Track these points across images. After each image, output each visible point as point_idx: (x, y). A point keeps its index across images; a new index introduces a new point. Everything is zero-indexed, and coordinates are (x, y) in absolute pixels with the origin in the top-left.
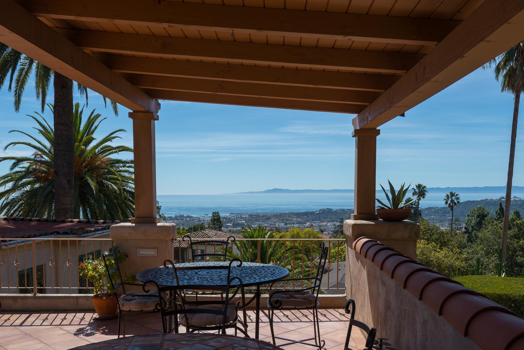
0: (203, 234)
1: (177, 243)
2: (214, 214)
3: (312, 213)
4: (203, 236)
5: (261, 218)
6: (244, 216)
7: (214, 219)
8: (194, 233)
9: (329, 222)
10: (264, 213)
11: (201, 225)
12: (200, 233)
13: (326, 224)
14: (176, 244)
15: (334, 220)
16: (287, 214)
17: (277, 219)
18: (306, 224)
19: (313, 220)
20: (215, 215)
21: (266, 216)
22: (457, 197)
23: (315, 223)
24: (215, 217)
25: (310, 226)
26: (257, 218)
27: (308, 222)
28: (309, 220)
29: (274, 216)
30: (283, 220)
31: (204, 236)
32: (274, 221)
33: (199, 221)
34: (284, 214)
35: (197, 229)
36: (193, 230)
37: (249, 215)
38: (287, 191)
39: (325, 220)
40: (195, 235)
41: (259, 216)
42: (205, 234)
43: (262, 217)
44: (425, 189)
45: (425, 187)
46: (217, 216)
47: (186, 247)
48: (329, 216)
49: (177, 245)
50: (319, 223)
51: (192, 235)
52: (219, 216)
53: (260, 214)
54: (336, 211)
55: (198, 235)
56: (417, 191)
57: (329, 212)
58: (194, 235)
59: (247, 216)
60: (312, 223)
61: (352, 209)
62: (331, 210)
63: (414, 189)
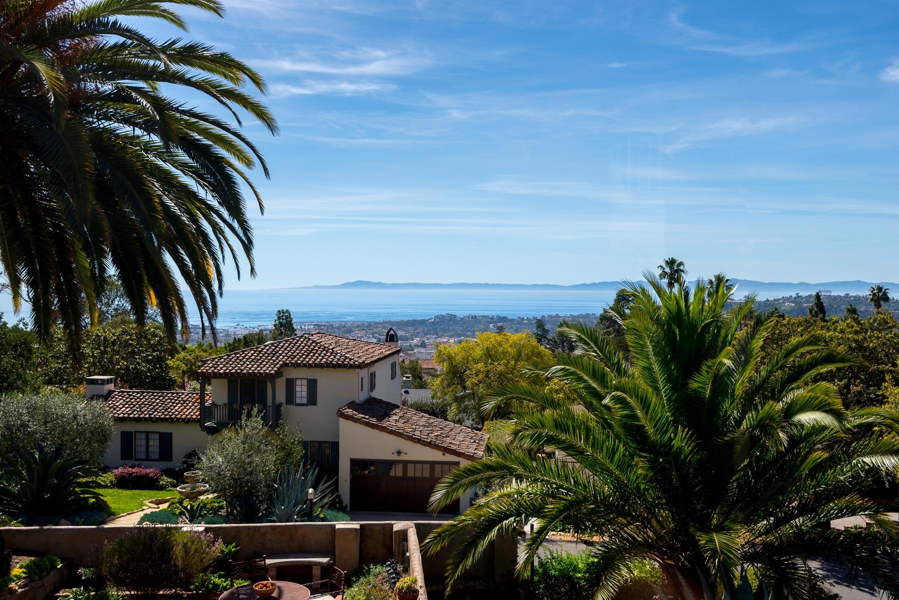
0: (307, 342)
1: (248, 363)
2: (280, 314)
3: (423, 322)
4: (309, 346)
5: (336, 330)
6: (306, 328)
7: (280, 323)
8: (287, 341)
9: (451, 336)
10: (341, 322)
11: (259, 334)
12: (302, 340)
13: (446, 340)
14: (248, 365)
15: (459, 334)
16: (380, 323)
17: (364, 331)
18: (413, 340)
19: (425, 334)
20: (283, 316)
21: (344, 327)
22: (727, 284)
23: (428, 339)
24: (283, 319)
25: (420, 344)
26: (330, 330)
27: (416, 336)
28: (418, 333)
29: (358, 326)
30: (374, 333)
31: (312, 347)
32: (359, 335)
33: (228, 335)
34: (375, 323)
35: (250, 342)
36: (242, 344)
37: (314, 325)
38: (380, 285)
39: (444, 334)
40: (289, 345)
41: (333, 328)
42: (314, 342)
43: (338, 328)
44: (682, 267)
45: (681, 264)
46: (287, 317)
47: (272, 372)
48: (451, 328)
49: (250, 369)
50: (435, 338)
51: (282, 344)
52: (290, 317)
53: (334, 323)
54: (462, 319)
55: (298, 345)
56: (668, 270)
57: (450, 320)
58: (287, 345)
59: (312, 327)
60: (424, 339)
61: (488, 316)
62: (455, 316)
63: (661, 267)
